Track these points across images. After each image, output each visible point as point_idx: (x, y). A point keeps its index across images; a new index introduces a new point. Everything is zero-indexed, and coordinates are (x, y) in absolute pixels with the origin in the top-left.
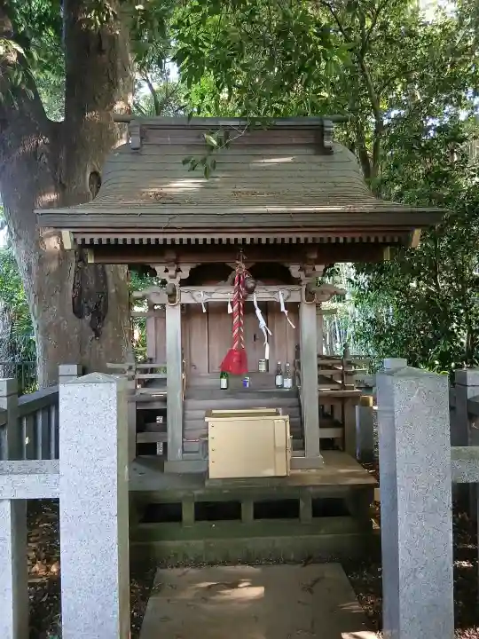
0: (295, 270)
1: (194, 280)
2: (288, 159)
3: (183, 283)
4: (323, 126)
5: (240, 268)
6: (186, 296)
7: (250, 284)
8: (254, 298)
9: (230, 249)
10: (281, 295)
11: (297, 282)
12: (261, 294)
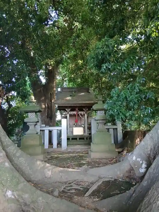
0: (84, 109)
1: (71, 111)
2: (84, 94)
3: (69, 111)
4: (89, 89)
5: (77, 109)
6: (70, 113)
7: (78, 111)
8: (79, 113)
9: (76, 107)
10: (82, 113)
11: (84, 111)
12: (80, 113)
